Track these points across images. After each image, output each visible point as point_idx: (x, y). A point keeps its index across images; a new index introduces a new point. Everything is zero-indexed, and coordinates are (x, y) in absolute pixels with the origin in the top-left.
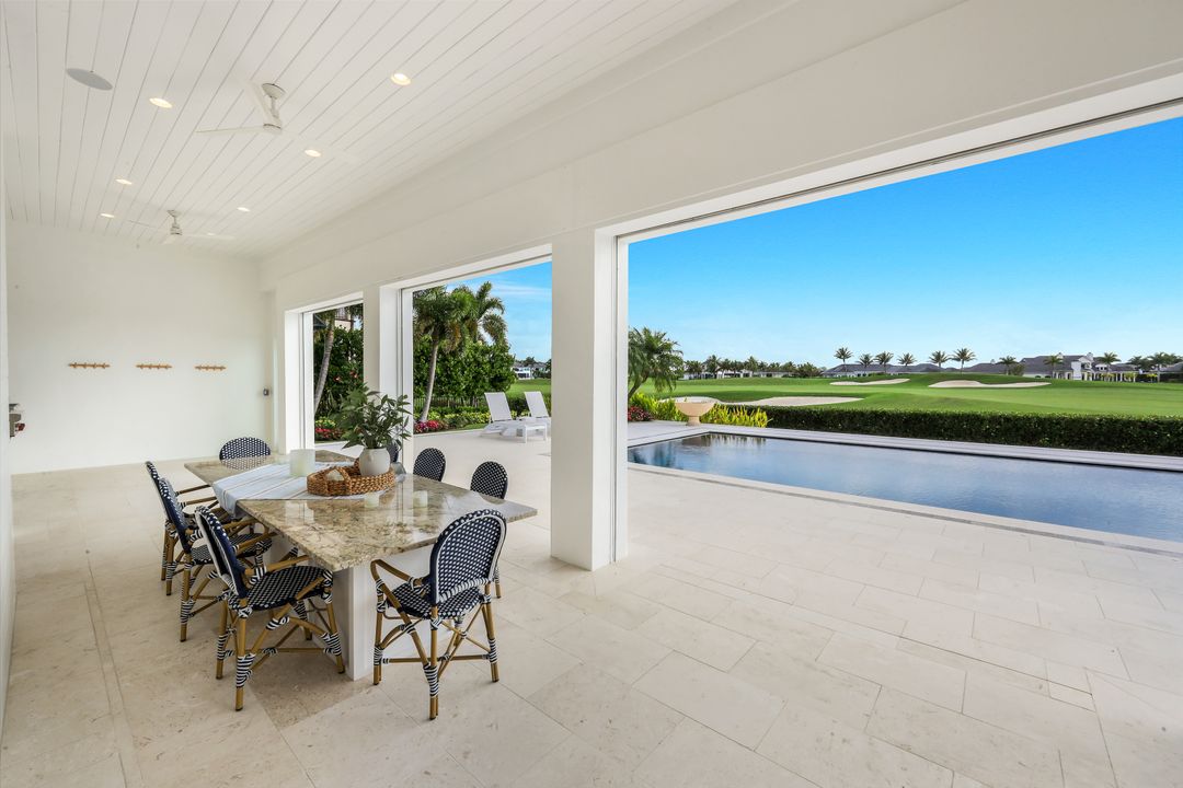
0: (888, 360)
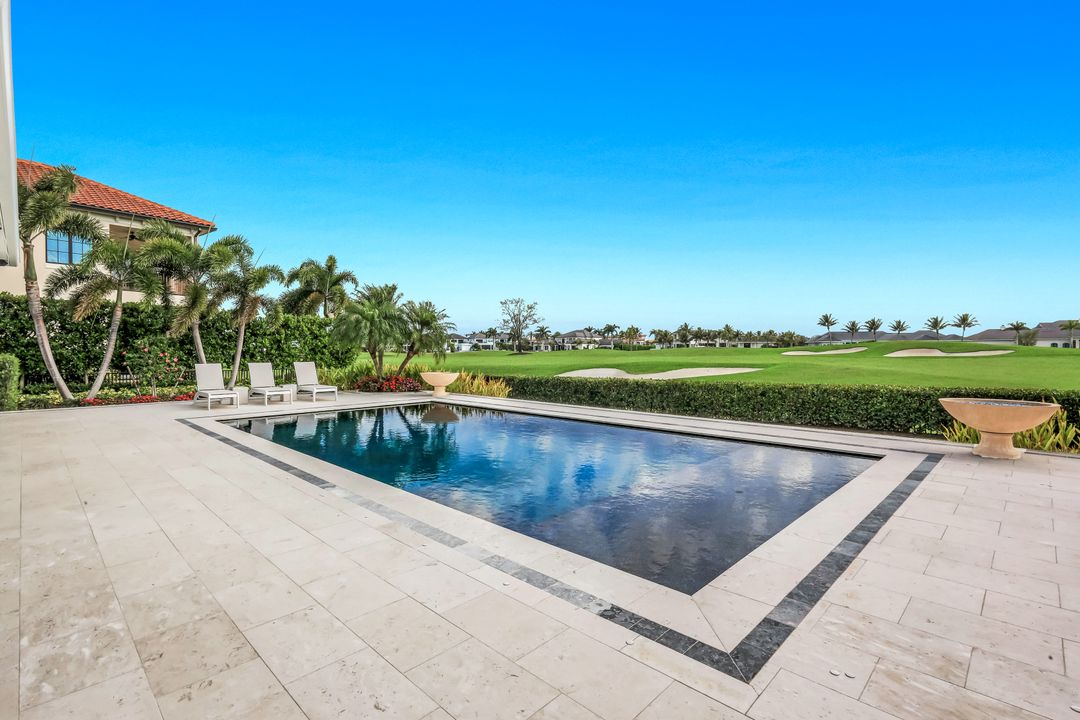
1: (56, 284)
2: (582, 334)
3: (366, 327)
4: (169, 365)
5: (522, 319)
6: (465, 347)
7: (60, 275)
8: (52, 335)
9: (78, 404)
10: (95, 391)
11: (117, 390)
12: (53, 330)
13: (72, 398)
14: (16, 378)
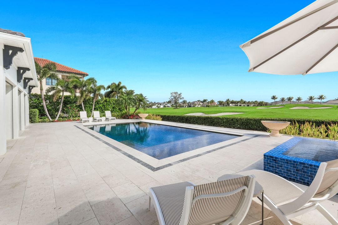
0: (291, 99)
1: (48, 91)
2: (196, 102)
3: (124, 101)
4: (75, 112)
5: (177, 98)
6: (162, 107)
7: (49, 89)
8: (47, 104)
9: (52, 122)
10: (57, 118)
11: (63, 118)
12: (47, 103)
13: (52, 120)
14: (38, 115)
